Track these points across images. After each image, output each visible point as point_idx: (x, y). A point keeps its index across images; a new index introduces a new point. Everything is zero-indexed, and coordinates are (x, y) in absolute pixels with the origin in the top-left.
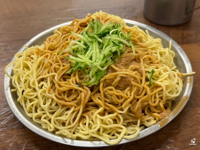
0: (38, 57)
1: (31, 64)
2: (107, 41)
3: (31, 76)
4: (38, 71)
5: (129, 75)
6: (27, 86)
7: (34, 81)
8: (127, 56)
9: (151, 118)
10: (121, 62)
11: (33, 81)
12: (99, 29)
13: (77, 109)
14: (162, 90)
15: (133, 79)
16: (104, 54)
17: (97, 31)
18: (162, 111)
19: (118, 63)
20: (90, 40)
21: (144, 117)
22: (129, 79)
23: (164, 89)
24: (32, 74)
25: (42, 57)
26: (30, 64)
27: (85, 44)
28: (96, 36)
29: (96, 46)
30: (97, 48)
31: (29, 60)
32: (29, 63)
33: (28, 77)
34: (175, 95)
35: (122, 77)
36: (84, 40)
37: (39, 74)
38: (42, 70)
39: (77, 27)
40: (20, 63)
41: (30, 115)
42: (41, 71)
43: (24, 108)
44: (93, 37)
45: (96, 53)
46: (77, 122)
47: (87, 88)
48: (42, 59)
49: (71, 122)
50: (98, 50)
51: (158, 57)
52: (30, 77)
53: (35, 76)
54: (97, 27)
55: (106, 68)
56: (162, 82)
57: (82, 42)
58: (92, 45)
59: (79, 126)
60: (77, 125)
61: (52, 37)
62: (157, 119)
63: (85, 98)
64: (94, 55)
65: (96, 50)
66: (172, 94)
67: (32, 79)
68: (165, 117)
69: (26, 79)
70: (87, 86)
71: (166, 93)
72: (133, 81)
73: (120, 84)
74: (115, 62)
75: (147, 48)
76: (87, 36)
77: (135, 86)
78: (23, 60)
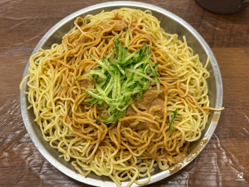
1: (48, 79)
2: (130, 75)
3: (48, 95)
4: (55, 90)
5: (148, 122)
7: (51, 102)
8: (150, 95)
10: (143, 101)
12: (123, 57)
13: (93, 143)
14: (181, 136)
15: (151, 125)
16: (124, 96)
17: (120, 59)
18: (178, 154)
19: (140, 102)
20: (112, 68)
21: (159, 157)
22: (148, 126)
23: (183, 134)
24: (49, 93)
25: (60, 73)
26: (46, 79)
27: (106, 73)
28: (118, 66)
29: (117, 79)
30: (119, 81)
33: (45, 95)
34: (194, 139)
35: (140, 122)
36: (105, 69)
38: (59, 89)
39: (100, 37)
40: (36, 77)
41: (46, 139)
43: (41, 129)
44: (115, 66)
45: (117, 88)
46: (93, 156)
47: (104, 125)
49: (87, 155)
50: (119, 85)
51: (186, 87)
52: (47, 97)
53: (51, 96)
54: (121, 55)
55: (125, 108)
57: (103, 71)
58: (114, 76)
59: (94, 159)
60: (92, 158)
62: (171, 164)
63: (101, 135)
64: (114, 91)
65: (117, 85)
67: (48, 99)
68: (179, 162)
70: (105, 123)
71: (184, 138)
72: (152, 127)
73: (139, 126)
74: (137, 101)
75: (176, 77)
76: (109, 64)
77: (153, 132)
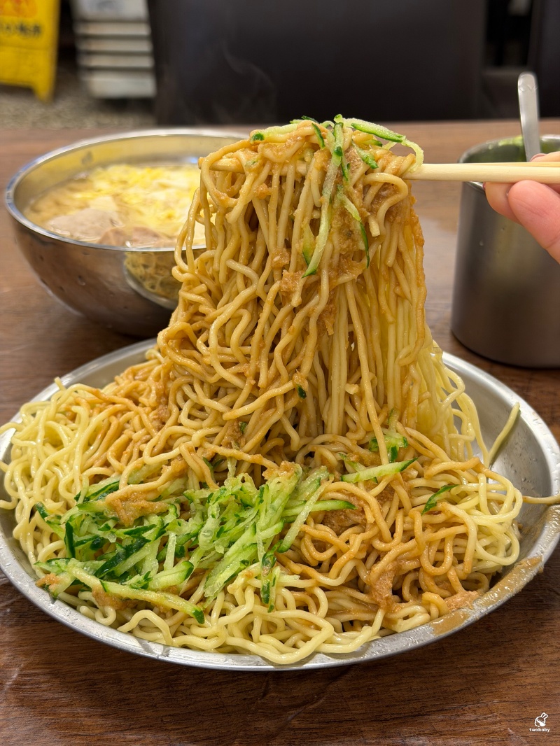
0: (90, 416)
1: (71, 433)
3: (65, 466)
4: (88, 453)
6: (48, 493)
7: (73, 481)
9: (418, 608)
11: (71, 479)
14: (464, 536)
18: (454, 593)
21: (397, 607)
23: (473, 533)
24: (68, 462)
25: (104, 414)
26: (64, 431)
31: (62, 422)
32: (62, 430)
33: (56, 469)
37: (91, 460)
38: (100, 449)
40: (37, 424)
42: (97, 454)
43: (31, 557)
48: (103, 421)
52: (62, 469)
53: (77, 468)
56: (470, 516)
61: (142, 368)
62: (434, 612)
66: (495, 554)
67: (65, 475)
68: (459, 609)
69: (48, 472)
71: (474, 546)
78: (47, 419)
